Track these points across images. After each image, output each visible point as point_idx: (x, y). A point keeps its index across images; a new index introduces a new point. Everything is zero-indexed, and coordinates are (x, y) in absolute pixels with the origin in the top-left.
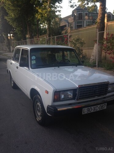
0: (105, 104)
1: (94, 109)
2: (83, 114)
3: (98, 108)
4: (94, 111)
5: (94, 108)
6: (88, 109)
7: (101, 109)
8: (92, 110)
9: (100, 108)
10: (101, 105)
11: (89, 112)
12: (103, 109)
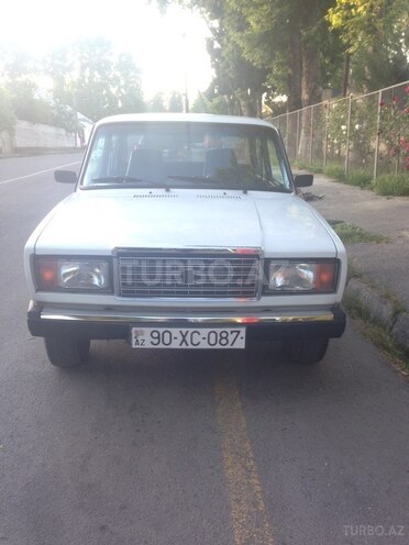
0: (239, 332)
1: (184, 340)
2: (134, 346)
3: (202, 340)
4: (184, 346)
5: (184, 337)
6: (155, 335)
7: (218, 346)
8: (175, 340)
9: (212, 342)
10: (219, 330)
11: (161, 346)
12: (228, 347)
